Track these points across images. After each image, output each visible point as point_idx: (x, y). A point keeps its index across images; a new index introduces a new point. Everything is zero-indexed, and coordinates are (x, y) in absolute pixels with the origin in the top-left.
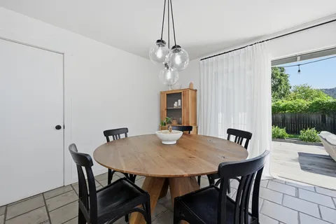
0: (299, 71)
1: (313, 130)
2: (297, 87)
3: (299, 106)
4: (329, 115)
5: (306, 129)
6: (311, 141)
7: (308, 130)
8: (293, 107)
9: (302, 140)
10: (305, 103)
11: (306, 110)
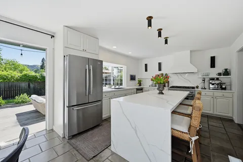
0: (22, 54)
1: (25, 94)
2: (8, 60)
3: (12, 77)
4: (32, 83)
5: (20, 95)
6: (23, 103)
7: (22, 95)
8: (7, 77)
9: (17, 103)
10: (17, 74)
11: (17, 80)
